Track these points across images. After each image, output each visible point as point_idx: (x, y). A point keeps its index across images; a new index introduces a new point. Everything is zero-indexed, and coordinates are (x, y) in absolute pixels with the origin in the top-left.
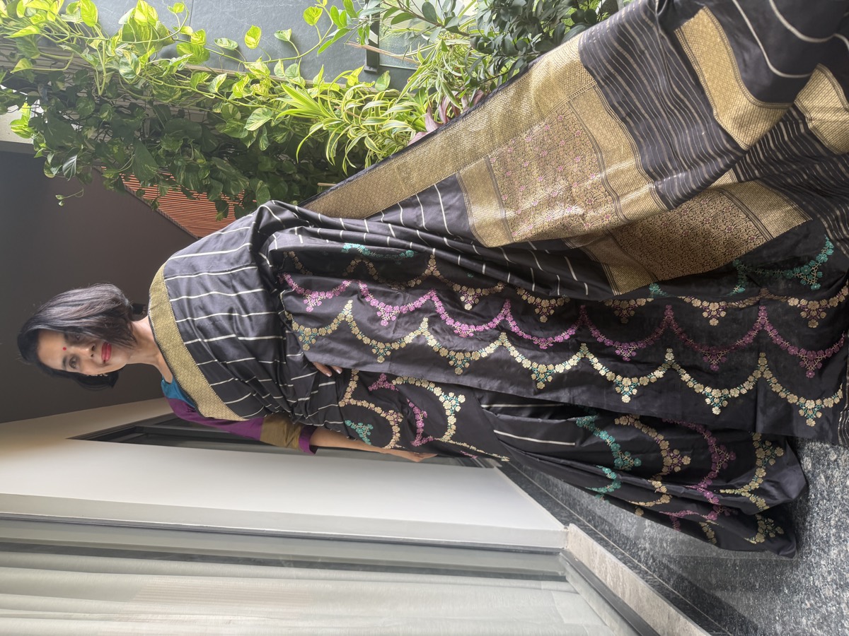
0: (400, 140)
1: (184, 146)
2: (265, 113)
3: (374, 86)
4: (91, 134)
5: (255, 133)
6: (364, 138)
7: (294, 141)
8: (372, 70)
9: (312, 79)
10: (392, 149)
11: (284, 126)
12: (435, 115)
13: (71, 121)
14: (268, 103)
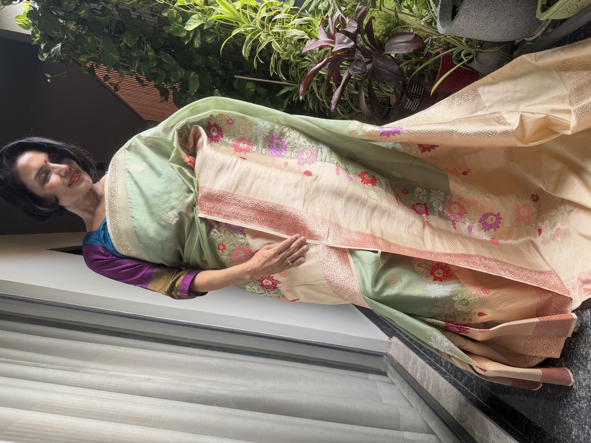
0: (298, 47)
1: (138, 42)
2: (200, 19)
3: (282, 6)
4: (72, 26)
5: (191, 33)
6: (271, 42)
11: (213, 31)
12: (327, 29)
13: (58, 17)
14: (203, 12)
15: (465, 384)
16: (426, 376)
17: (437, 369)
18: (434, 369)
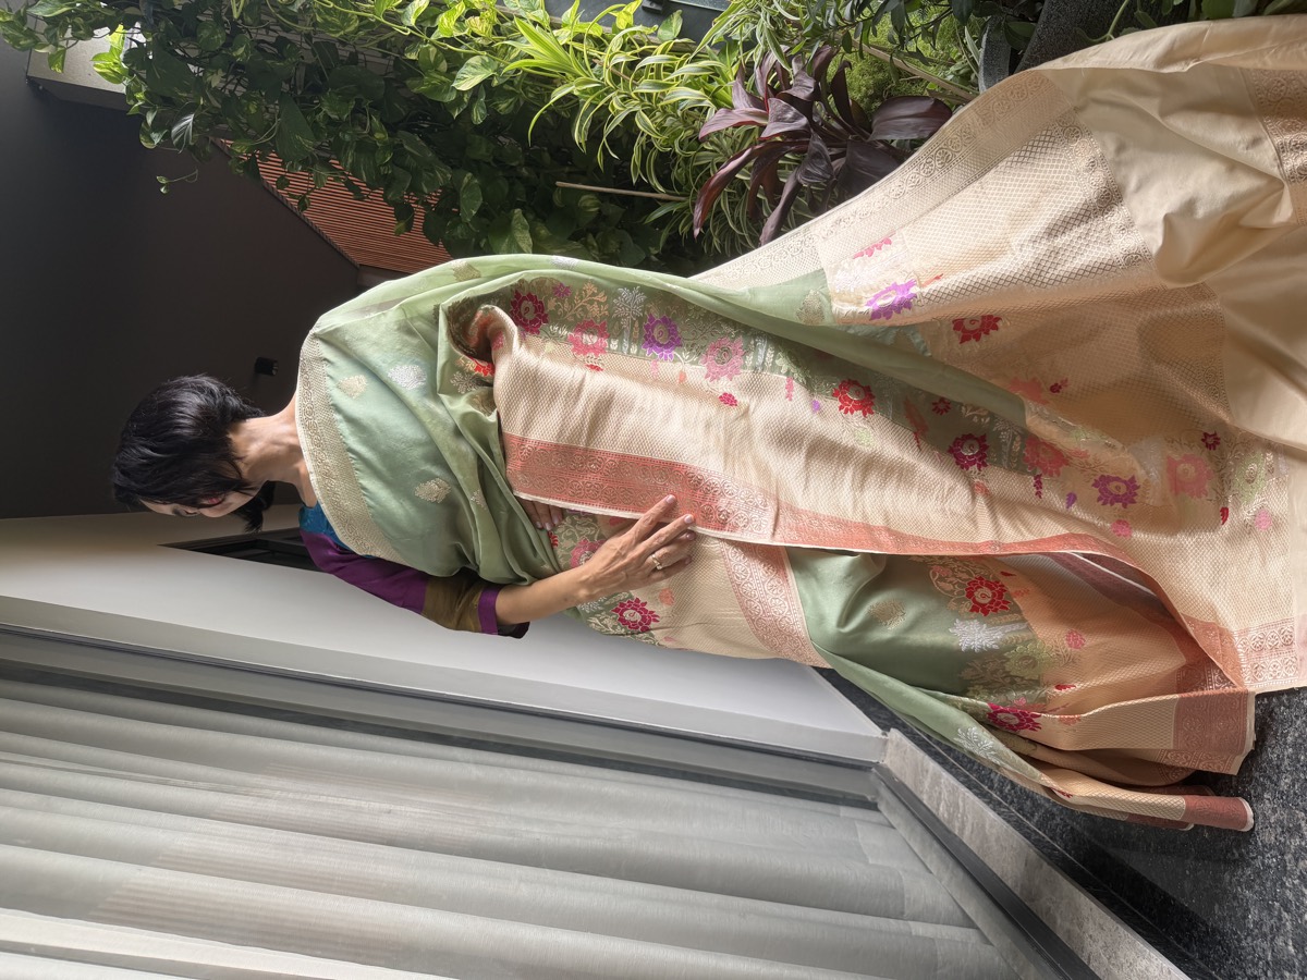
0: (689, 121)
1: (354, 111)
2: (485, 65)
3: (655, 34)
4: (216, 80)
5: (466, 96)
6: (633, 114)
7: (525, 112)
8: (654, 6)
9: (560, 16)
10: (675, 134)
11: (511, 88)
12: (749, 83)
13: (187, 59)
14: (490, 49)
15: (1040, 825)
16: (958, 808)
17: (981, 795)
18: (976, 794)
